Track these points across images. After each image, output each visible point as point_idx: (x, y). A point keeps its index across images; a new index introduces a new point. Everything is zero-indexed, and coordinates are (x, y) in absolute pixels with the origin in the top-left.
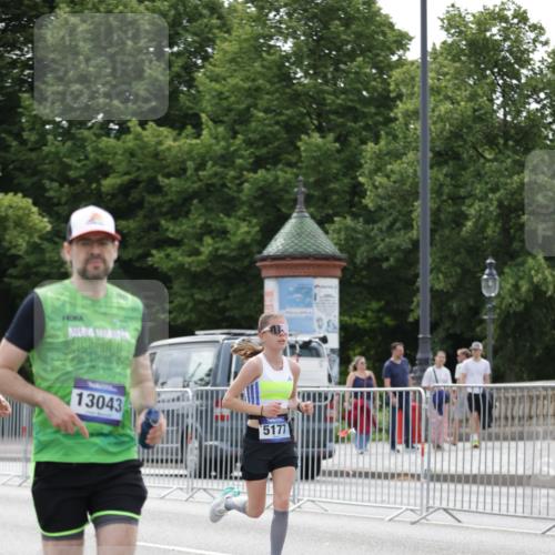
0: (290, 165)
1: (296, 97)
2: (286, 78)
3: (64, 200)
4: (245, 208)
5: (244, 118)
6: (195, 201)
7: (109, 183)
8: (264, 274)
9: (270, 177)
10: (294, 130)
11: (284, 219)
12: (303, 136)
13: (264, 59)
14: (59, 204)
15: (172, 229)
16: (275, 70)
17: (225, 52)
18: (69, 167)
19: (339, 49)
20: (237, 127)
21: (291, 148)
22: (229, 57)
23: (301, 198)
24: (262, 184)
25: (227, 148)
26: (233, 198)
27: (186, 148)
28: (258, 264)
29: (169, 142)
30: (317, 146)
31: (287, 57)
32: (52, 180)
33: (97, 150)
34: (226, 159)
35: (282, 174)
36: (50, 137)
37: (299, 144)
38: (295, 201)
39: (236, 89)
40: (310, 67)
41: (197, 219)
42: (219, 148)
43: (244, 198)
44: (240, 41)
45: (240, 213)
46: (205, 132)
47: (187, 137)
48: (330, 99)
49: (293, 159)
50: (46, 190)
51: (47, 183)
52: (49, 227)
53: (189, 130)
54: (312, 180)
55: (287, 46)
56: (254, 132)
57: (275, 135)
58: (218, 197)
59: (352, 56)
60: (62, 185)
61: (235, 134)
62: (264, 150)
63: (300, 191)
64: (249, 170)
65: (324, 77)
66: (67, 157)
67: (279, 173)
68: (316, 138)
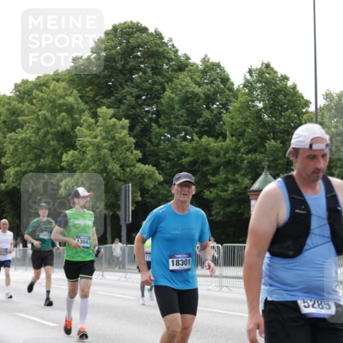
0: (262, 153)
1: (265, 125)
2: (259, 117)
3: (168, 167)
4: (244, 171)
5: (242, 135)
6: (222, 167)
7: (185, 160)
8: (251, 198)
9: (253, 157)
10: (264, 139)
11: (260, 175)
12: (268, 141)
13: (250, 110)
14: (166, 169)
15: (212, 179)
16: (255, 115)
17: (235, 107)
18: (170, 154)
19: (281, 107)
20: (240, 137)
21: (262, 146)
22: (237, 109)
23: (266, 167)
24: (250, 160)
25: (236, 146)
26: (238, 166)
27: (220, 146)
28: (249, 194)
29: (213, 144)
30: (273, 145)
31: (261, 110)
32: (163, 160)
33: (181, 147)
34: (237, 150)
35: (259, 157)
36: (162, 142)
37: (266, 144)
38: (263, 168)
39: (239, 123)
40: (270, 113)
41: (222, 175)
42: (233, 146)
43: (244, 167)
44: (241, 103)
45: (242, 173)
46: (228, 139)
47: (220, 142)
48: (277, 126)
49: (263, 150)
50: (161, 164)
51: (161, 161)
52: (162, 179)
53: (220, 138)
54: (271, 159)
55: (260, 105)
56: (247, 139)
57: (255, 141)
58: (232, 165)
59: (286, 110)
60: (167, 161)
61: (239, 140)
62: (251, 147)
63: (266, 164)
64: (245, 154)
65: (275, 117)
66: (170, 150)
67: (257, 156)
68: (273, 142)
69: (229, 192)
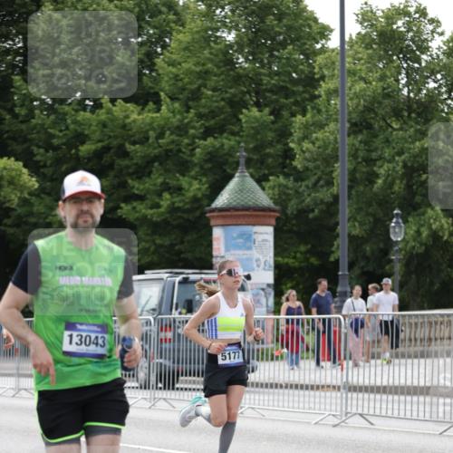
0: (233, 134)
1: (239, 79)
2: (230, 63)
3: (49, 163)
4: (197, 169)
5: (196, 95)
6: (156, 164)
7: (86, 149)
8: (212, 223)
9: (217, 144)
10: (237, 105)
11: (230, 177)
12: (244, 111)
13: (211, 48)
14: (45, 166)
15: (137, 186)
16: (221, 56)
17: (181, 42)
18: (53, 136)
19: (273, 39)
20: (190, 103)
21: (235, 120)
22: (183, 45)
23: (242, 161)
24: (210, 149)
25: (181, 121)
26: (187, 162)
27: (148, 120)
28: (208, 215)
29: (134, 116)
30: (255, 118)
31: (231, 46)
32: (39, 147)
33: (75, 122)
34: (181, 130)
35: (227, 142)
36: (37, 112)
37: (241, 116)
38: (238, 164)
39: (189, 72)
40: (250, 53)
41: (157, 179)
42: (175, 121)
43: (196, 161)
44: (192, 33)
45: (193, 173)
46: (163, 107)
47: (149, 111)
48: (265, 80)
49: (236, 129)
50: (35, 155)
51: (35, 149)
52: (37, 186)
53: (151, 105)
54: (251, 146)
55: (231, 37)
56: (204, 107)
57: (221, 110)
58: (175, 160)
59: (283, 45)
60: (47, 151)
61: (188, 109)
62: (212, 122)
63: (242, 155)
64: (200, 138)
65: (261, 62)
66: (51, 128)
67: (224, 141)
68: (255, 112)
69: (162, 210)
